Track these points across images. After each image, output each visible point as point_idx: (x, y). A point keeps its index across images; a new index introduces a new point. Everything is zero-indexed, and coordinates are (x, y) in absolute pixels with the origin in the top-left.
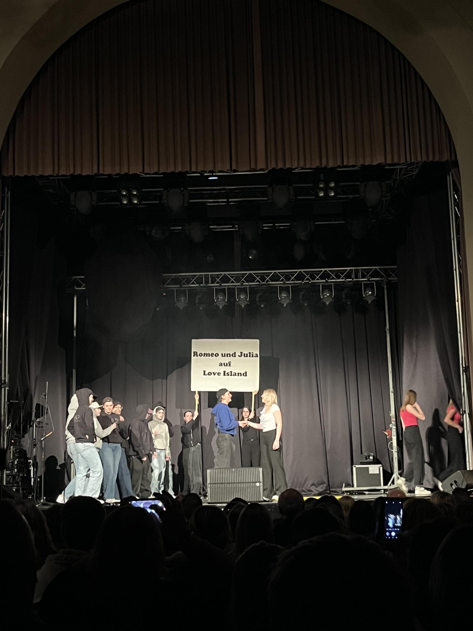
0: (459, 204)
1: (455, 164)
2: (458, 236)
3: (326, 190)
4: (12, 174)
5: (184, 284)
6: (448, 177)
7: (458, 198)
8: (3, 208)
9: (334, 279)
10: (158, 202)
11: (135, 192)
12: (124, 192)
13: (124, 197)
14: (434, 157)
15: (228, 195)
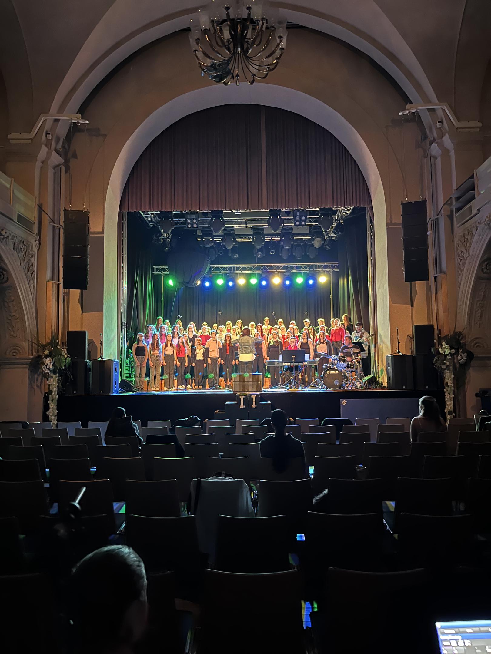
0: (373, 232)
1: (372, 208)
2: (371, 248)
3: (300, 221)
4: (128, 211)
5: (222, 271)
6: (367, 215)
7: (372, 227)
8: (123, 229)
9: (304, 269)
10: (208, 226)
11: (195, 221)
12: (189, 221)
13: (189, 223)
14: (360, 205)
15: (246, 222)
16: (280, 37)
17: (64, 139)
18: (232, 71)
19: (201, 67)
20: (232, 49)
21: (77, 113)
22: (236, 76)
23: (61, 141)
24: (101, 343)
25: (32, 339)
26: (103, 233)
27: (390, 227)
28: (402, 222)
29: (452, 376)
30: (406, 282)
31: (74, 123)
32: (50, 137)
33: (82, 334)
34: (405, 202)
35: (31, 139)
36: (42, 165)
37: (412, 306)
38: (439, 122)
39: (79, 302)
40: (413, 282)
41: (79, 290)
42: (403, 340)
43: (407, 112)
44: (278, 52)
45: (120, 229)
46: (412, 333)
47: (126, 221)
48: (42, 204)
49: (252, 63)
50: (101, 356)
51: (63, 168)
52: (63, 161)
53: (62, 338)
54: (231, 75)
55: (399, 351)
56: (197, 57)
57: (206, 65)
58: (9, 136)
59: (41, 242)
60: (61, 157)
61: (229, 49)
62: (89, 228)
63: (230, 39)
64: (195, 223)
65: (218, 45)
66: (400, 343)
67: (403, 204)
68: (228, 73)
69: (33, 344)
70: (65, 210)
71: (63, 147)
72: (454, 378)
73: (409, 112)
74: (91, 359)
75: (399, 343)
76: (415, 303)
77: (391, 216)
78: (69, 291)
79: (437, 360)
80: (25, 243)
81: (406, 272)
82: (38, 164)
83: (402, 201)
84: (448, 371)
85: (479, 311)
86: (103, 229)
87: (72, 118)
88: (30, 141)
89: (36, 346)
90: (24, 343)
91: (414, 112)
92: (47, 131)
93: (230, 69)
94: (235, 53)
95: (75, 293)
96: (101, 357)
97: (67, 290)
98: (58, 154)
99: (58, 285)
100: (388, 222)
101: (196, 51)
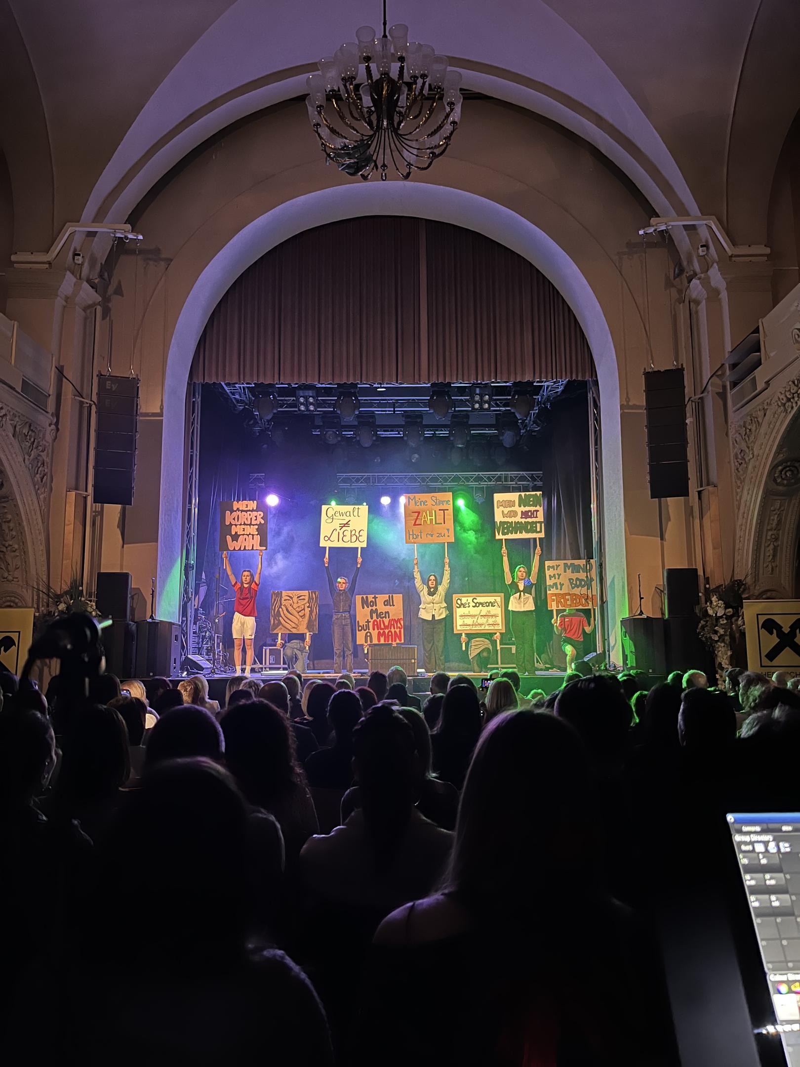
0: (598, 420)
1: (596, 383)
2: (596, 447)
3: (481, 403)
4: (202, 381)
5: (353, 483)
6: (589, 393)
7: (597, 413)
8: (193, 412)
9: (486, 482)
10: (332, 409)
11: (311, 400)
12: (302, 400)
13: (302, 404)
14: (577, 376)
15: (394, 405)
16: (451, 104)
17: (103, 263)
18: (374, 158)
19: (325, 151)
20: (375, 123)
21: (125, 223)
22: (382, 166)
23: (98, 268)
24: (152, 594)
25: (38, 584)
26: (161, 414)
27: (626, 411)
28: (645, 404)
29: (729, 653)
30: (651, 498)
31: (119, 237)
32: (79, 260)
33: (122, 579)
34: (650, 370)
35: (50, 263)
36: (64, 303)
37: (662, 538)
38: (702, 246)
39: (118, 527)
40: (662, 499)
41: (120, 505)
42: (648, 593)
43: (651, 230)
44: (448, 128)
45: (189, 412)
46: (662, 584)
47: (200, 397)
48: (62, 367)
49: (407, 145)
50: (152, 615)
51: (99, 309)
52: (100, 299)
53: (88, 582)
54: (373, 164)
55: (641, 611)
56: (319, 135)
57: (333, 146)
58: (13, 258)
59: (59, 427)
60: (96, 292)
61: (370, 124)
62: (139, 407)
63: (372, 107)
64: (311, 404)
65: (353, 117)
66: (643, 598)
67: (648, 375)
68: (368, 160)
69: (41, 594)
70: (100, 375)
71: (101, 276)
72: (731, 656)
73: (655, 230)
74: (135, 621)
75: (641, 598)
76: (667, 536)
77: (627, 394)
78: (102, 508)
79: (703, 628)
80: (32, 428)
81: (651, 482)
82: (59, 302)
83: (645, 369)
84: (723, 645)
85: (772, 546)
86: (162, 409)
87: (117, 231)
88: (47, 266)
89: (45, 597)
90: (24, 590)
91: (663, 230)
92: (75, 250)
93: (372, 153)
94: (379, 127)
95: (113, 511)
96: (151, 617)
97: (100, 504)
98: (93, 287)
99: (85, 498)
100: (623, 403)
101: (318, 125)
